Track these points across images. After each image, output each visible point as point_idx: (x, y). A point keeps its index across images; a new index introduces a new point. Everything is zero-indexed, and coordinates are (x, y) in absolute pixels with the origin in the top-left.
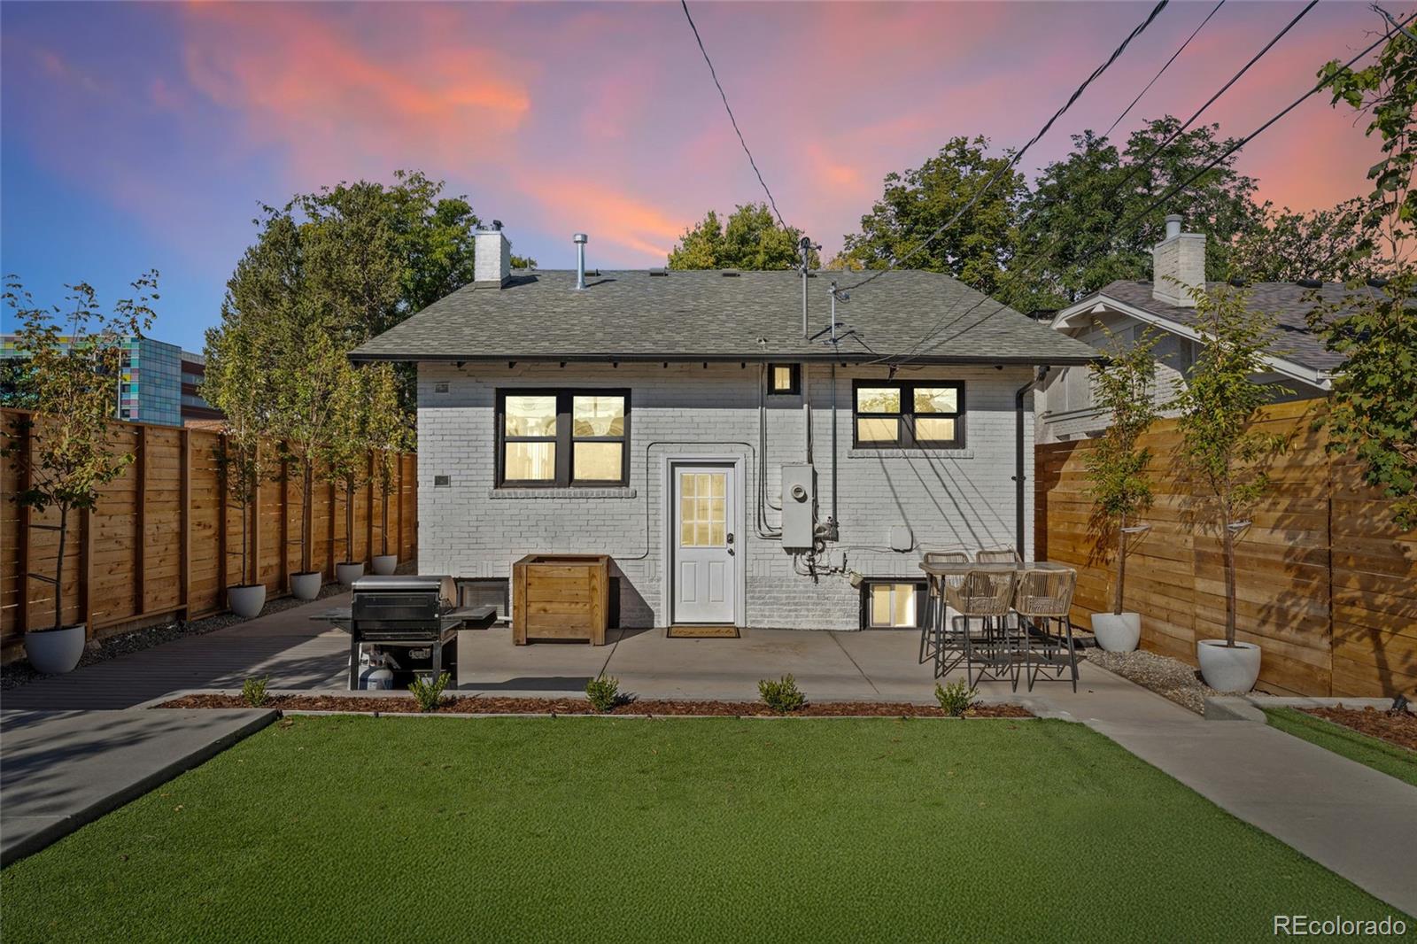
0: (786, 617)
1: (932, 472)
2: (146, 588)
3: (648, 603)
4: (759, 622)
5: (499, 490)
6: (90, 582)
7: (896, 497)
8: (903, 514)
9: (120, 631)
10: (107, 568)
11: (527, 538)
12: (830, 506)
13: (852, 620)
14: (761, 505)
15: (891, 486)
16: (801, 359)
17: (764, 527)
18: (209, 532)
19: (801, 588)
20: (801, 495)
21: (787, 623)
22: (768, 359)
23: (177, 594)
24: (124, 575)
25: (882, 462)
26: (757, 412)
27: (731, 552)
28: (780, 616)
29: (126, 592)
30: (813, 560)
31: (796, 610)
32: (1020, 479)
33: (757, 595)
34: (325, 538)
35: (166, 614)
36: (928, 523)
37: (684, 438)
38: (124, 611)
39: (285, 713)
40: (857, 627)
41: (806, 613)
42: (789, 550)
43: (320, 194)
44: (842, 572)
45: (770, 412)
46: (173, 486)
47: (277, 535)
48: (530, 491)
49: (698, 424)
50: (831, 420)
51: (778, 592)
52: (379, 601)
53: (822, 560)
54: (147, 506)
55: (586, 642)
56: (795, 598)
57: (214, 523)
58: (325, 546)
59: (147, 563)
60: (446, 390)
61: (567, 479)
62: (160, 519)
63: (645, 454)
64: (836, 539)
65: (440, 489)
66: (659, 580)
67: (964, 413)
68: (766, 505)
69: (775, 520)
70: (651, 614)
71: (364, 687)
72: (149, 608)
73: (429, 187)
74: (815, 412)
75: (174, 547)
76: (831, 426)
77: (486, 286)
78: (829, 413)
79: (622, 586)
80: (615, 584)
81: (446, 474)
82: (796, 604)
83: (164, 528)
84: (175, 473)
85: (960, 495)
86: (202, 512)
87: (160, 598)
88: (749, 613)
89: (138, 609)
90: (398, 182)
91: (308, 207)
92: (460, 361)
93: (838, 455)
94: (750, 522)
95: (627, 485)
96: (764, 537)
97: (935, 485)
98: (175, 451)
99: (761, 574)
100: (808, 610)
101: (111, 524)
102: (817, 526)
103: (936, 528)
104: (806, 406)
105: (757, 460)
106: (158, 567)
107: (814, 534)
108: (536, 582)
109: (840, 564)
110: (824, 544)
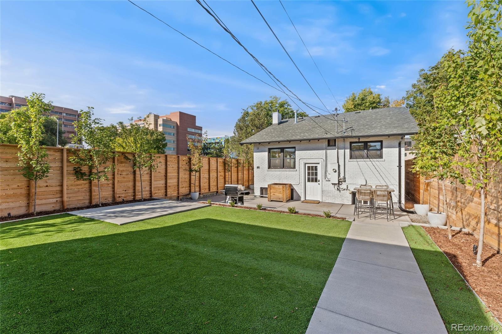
0: (332, 200)
1: (372, 165)
2: (211, 187)
3: (300, 195)
4: (326, 201)
5: (269, 170)
6: (201, 185)
7: (362, 171)
8: (364, 176)
9: (207, 194)
10: (204, 183)
11: (274, 180)
12: (343, 173)
13: (350, 202)
14: (326, 173)
15: (360, 169)
16: (336, 138)
17: (326, 178)
18: (223, 177)
19: (336, 193)
20: (335, 171)
21: (332, 201)
22: (327, 138)
23: (216, 188)
24: (207, 184)
25: (358, 163)
26: (325, 151)
27: (319, 184)
28: (331, 200)
29: (207, 187)
30: (339, 186)
31: (334, 199)
32: (400, 166)
33: (325, 194)
34: (247, 179)
35: (214, 192)
36: (371, 178)
37: (308, 158)
38: (207, 191)
39: (212, 205)
40: (351, 204)
41: (337, 199)
42: (333, 184)
43: (253, 105)
44: (347, 190)
45: (328, 151)
46: (216, 168)
47: (237, 178)
48: (275, 170)
49: (311, 154)
50: (344, 152)
51: (330, 194)
52: (229, 189)
53: (341, 187)
54: (210, 172)
55: (282, 202)
56: (334, 196)
57: (224, 175)
58: (247, 181)
59: (211, 183)
60: (259, 149)
61: (282, 167)
62: (213, 175)
63: (299, 161)
64: (345, 181)
65: (258, 169)
66: (302, 190)
67: (382, 149)
68: (327, 173)
69: (329, 176)
70: (300, 197)
71: (227, 203)
72: (211, 190)
73: (277, 99)
74: (339, 151)
75: (216, 180)
76: (343, 154)
77: (275, 125)
78: (343, 150)
79: (294, 191)
80: (292, 190)
81: (259, 166)
82: (335, 197)
83: (214, 176)
84: (216, 166)
85: (381, 171)
86: (221, 174)
87: (213, 189)
88: (323, 198)
89: (209, 191)
90: (271, 99)
91: (251, 108)
92: (259, 143)
93: (346, 161)
94: (323, 177)
95: (295, 168)
96: (327, 181)
97: (373, 168)
98: (216, 162)
99: (326, 189)
100: (338, 199)
101: (204, 175)
102: (339, 178)
103: (373, 180)
104: (337, 149)
105: (325, 162)
106: (213, 183)
107: (338, 180)
108: (272, 188)
109: (346, 188)
110: (342, 183)
